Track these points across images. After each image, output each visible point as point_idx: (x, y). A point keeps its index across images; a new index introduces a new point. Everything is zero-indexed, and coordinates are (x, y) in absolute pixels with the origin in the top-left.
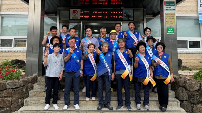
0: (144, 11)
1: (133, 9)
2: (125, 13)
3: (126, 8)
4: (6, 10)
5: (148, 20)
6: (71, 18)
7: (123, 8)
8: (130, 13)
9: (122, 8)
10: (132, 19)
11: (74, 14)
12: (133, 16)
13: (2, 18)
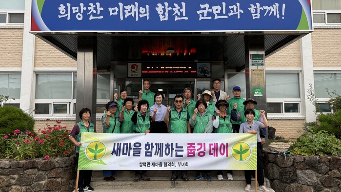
0: (225, 64)
1: (211, 63)
2: (200, 68)
3: (201, 61)
4: (42, 65)
5: (230, 76)
6: (129, 75)
7: (197, 61)
8: (206, 68)
9: (195, 61)
10: (209, 75)
11: (133, 70)
12: (211, 71)
13: (37, 75)
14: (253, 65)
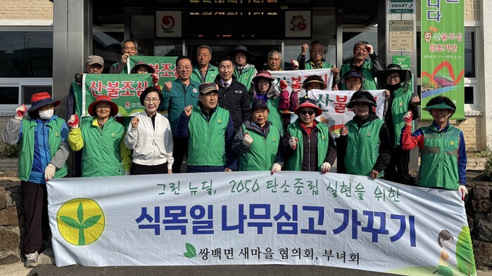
0: (337, 14)
1: (312, 11)
3: (293, 7)
5: (347, 37)
6: (159, 34)
7: (286, 8)
9: (283, 8)
10: (308, 35)
11: (165, 26)
12: (312, 27)
14: (393, 11)
